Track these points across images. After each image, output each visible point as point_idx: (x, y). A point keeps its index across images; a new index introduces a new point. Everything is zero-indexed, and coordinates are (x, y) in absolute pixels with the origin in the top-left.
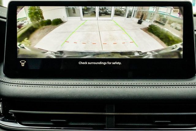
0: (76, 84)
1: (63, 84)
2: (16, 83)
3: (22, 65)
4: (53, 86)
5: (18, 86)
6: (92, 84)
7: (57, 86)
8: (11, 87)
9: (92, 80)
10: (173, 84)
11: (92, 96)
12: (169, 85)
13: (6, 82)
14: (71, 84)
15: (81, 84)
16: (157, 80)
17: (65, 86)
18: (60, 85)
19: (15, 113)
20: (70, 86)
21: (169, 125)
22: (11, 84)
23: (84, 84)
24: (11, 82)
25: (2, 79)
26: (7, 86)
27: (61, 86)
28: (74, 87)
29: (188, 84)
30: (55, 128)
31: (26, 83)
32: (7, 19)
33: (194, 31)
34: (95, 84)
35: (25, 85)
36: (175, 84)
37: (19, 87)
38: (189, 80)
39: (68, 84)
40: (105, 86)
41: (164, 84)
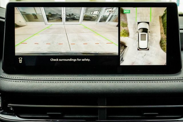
0: (71, 80)
1: (58, 80)
2: (14, 78)
3: (20, 62)
4: (49, 81)
5: (16, 81)
6: (85, 79)
7: (53, 81)
8: (10, 82)
9: (85, 76)
10: (160, 79)
11: (86, 90)
12: (156, 79)
13: (5, 78)
14: (66, 80)
15: (75, 80)
16: (145, 76)
17: (60, 81)
18: (55, 81)
19: (13, 107)
20: (65, 81)
21: (157, 117)
22: (9, 80)
23: (78, 80)
24: (9, 78)
25: (1, 75)
26: (6, 81)
27: (57, 82)
28: (68, 82)
29: (174, 79)
30: (51, 120)
31: (24, 79)
32: (5, 19)
33: (179, 30)
34: (88, 79)
35: (23, 81)
36: (162, 79)
37: (17, 83)
38: (175, 75)
39: (63, 80)
40: (97, 81)
41: (152, 79)
